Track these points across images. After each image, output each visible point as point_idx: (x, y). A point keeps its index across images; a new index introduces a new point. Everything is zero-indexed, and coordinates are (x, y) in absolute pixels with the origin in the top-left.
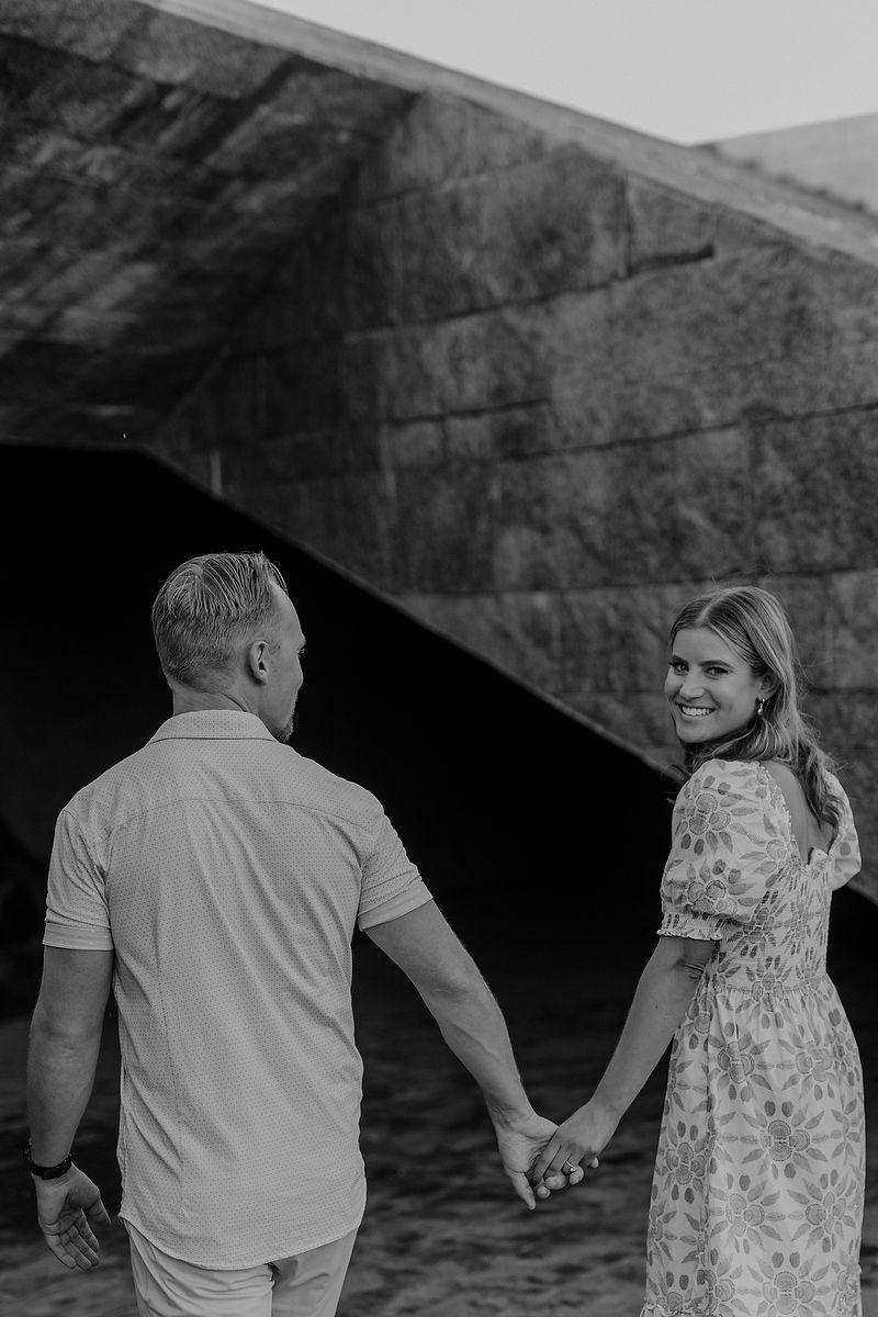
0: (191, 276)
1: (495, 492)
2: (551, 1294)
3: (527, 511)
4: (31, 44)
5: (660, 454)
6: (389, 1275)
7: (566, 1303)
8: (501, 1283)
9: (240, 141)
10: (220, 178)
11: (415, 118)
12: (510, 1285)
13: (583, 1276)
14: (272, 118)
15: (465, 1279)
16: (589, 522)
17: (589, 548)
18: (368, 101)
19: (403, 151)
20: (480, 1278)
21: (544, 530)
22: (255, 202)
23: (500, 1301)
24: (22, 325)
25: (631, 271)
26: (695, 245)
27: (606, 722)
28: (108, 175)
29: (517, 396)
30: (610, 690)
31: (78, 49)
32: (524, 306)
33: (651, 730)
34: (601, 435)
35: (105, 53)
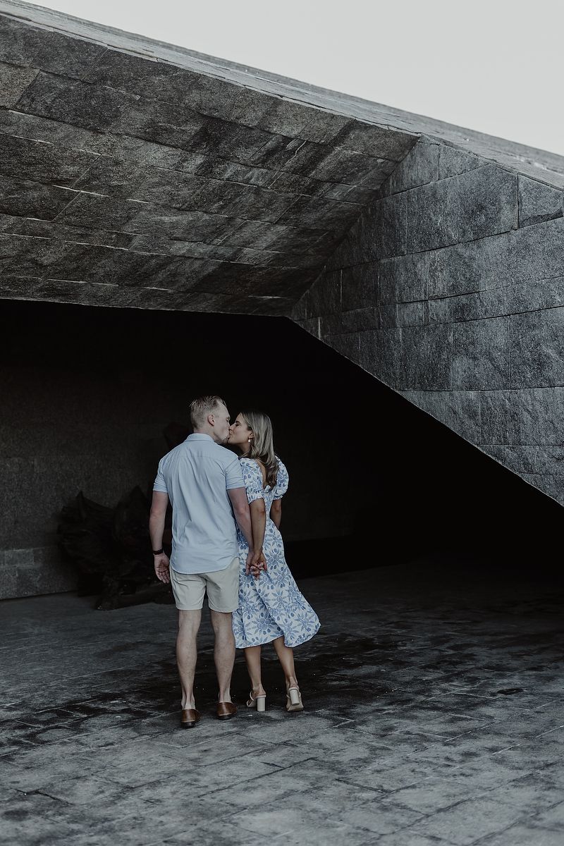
0: (305, 232)
1: (451, 339)
2: (456, 768)
3: (465, 348)
4: (219, 120)
5: (533, 319)
6: (373, 750)
7: (463, 774)
8: (430, 760)
9: (327, 164)
10: (318, 183)
11: (416, 150)
12: (435, 761)
13: (476, 759)
14: (342, 152)
15: (412, 756)
16: (496, 354)
17: (497, 368)
18: (392, 142)
19: (410, 167)
20: (420, 755)
21: (475, 359)
22: (336, 195)
23: (428, 770)
24: (222, 256)
25: (520, 225)
26: (553, 211)
27: (504, 460)
28: (260, 183)
29: (462, 290)
30: (506, 443)
31: (242, 121)
32: (466, 243)
33: (526, 464)
34: (503, 310)
35: (256, 123)
